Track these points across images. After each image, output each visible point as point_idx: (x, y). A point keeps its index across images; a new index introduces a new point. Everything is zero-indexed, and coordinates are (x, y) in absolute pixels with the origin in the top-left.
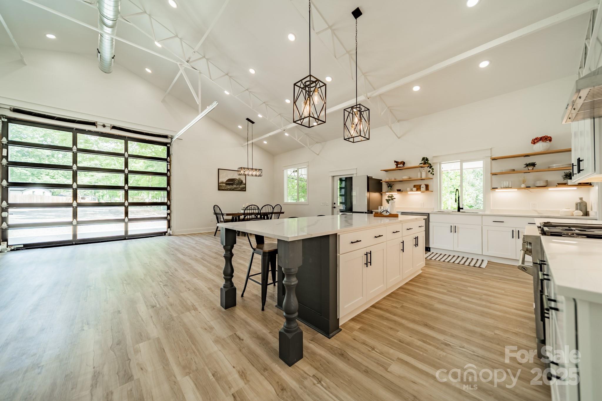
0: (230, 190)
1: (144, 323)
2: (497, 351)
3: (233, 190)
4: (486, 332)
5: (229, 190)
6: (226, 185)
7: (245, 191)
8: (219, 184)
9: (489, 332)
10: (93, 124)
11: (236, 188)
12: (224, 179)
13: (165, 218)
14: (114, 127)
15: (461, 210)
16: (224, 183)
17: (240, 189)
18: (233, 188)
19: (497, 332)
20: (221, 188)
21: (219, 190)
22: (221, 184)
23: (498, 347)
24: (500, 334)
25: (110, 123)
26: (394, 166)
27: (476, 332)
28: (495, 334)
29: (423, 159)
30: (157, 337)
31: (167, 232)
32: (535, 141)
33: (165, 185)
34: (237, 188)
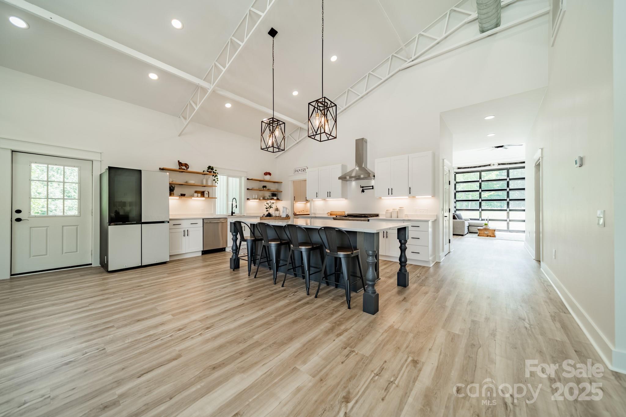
1: (441, 348)
15: (234, 214)
26: (177, 167)
29: (209, 167)
30: (442, 329)
32: (266, 174)
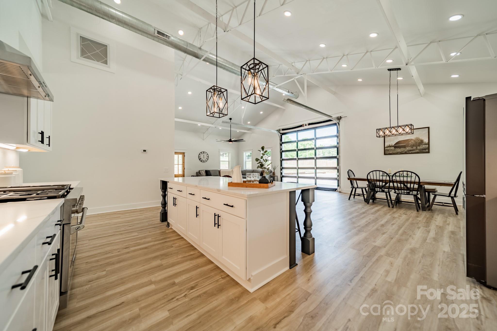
0: (401, 153)
2: (101, 261)
3: (406, 153)
4: (112, 267)
5: (399, 154)
6: (395, 148)
7: (429, 152)
8: (386, 149)
9: (110, 269)
10: (301, 126)
11: (411, 150)
12: (391, 141)
13: (336, 179)
14: (309, 124)
16: (393, 147)
17: (418, 151)
18: (406, 151)
19: (104, 273)
20: (388, 152)
21: (385, 154)
22: (388, 148)
23: (100, 264)
24: (102, 273)
25: (307, 123)
27: (117, 263)
28: (105, 270)
31: (337, 189)
33: (335, 155)
34: (413, 150)
